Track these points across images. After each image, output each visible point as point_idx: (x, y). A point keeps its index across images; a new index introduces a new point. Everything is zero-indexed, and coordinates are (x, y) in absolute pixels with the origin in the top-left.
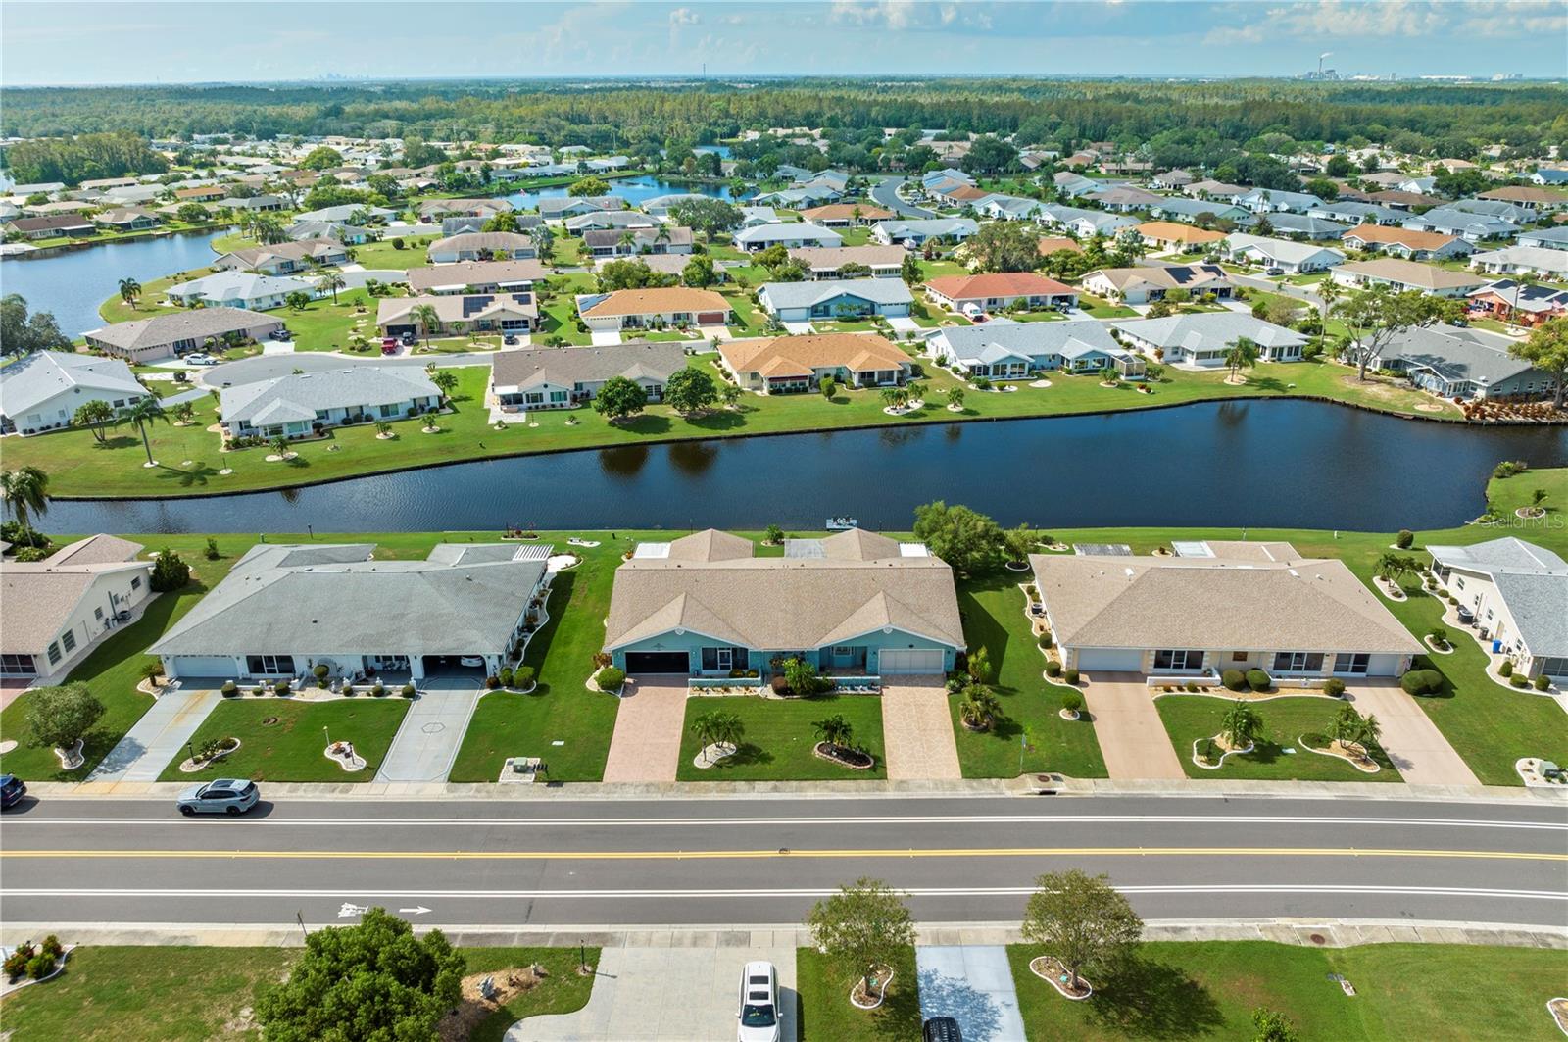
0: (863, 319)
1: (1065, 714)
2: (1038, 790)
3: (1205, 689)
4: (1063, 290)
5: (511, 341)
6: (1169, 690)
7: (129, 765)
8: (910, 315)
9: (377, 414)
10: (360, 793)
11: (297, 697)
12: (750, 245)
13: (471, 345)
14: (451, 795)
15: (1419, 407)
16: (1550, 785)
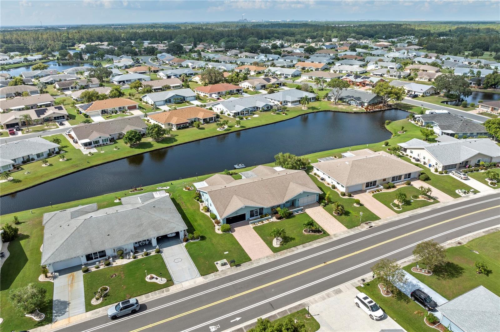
0: (183, 102)
1: (355, 205)
2: (368, 227)
3: (381, 191)
4: (237, 87)
5: (62, 124)
6: (374, 193)
7: (67, 310)
8: (196, 100)
9: (36, 158)
10: (173, 290)
11: (114, 264)
12: (120, 82)
13: (46, 127)
14: (207, 280)
15: (354, 110)
16: (466, 195)
